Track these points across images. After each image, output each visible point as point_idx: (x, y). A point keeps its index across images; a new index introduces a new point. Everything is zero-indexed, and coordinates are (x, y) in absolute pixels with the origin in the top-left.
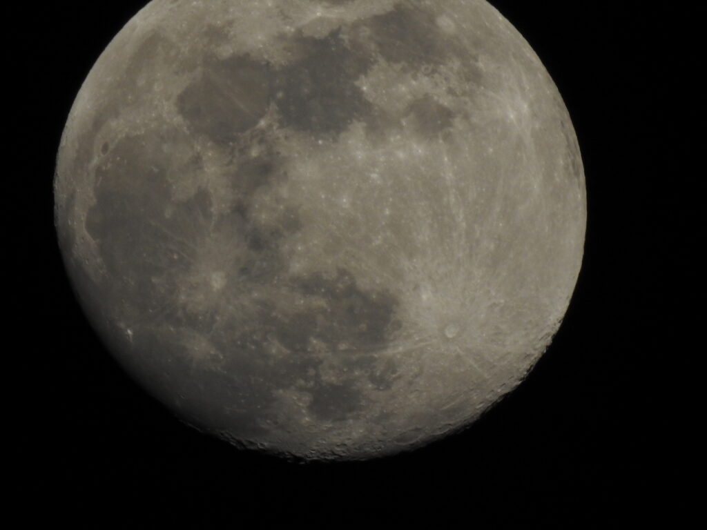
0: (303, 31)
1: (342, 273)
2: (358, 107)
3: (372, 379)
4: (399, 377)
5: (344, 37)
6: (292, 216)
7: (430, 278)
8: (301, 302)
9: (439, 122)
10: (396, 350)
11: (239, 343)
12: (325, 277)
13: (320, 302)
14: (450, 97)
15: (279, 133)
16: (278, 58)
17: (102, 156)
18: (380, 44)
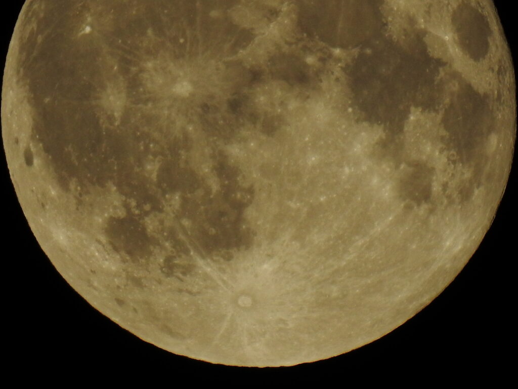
0: (427, 36)
2: (394, 123)
3: (168, 260)
4: (181, 280)
5: (442, 73)
6: (276, 123)
7: (285, 262)
8: (206, 169)
9: (417, 194)
10: (205, 266)
11: (138, 134)
12: (239, 178)
13: (214, 185)
14: (440, 189)
18: (452, 105)
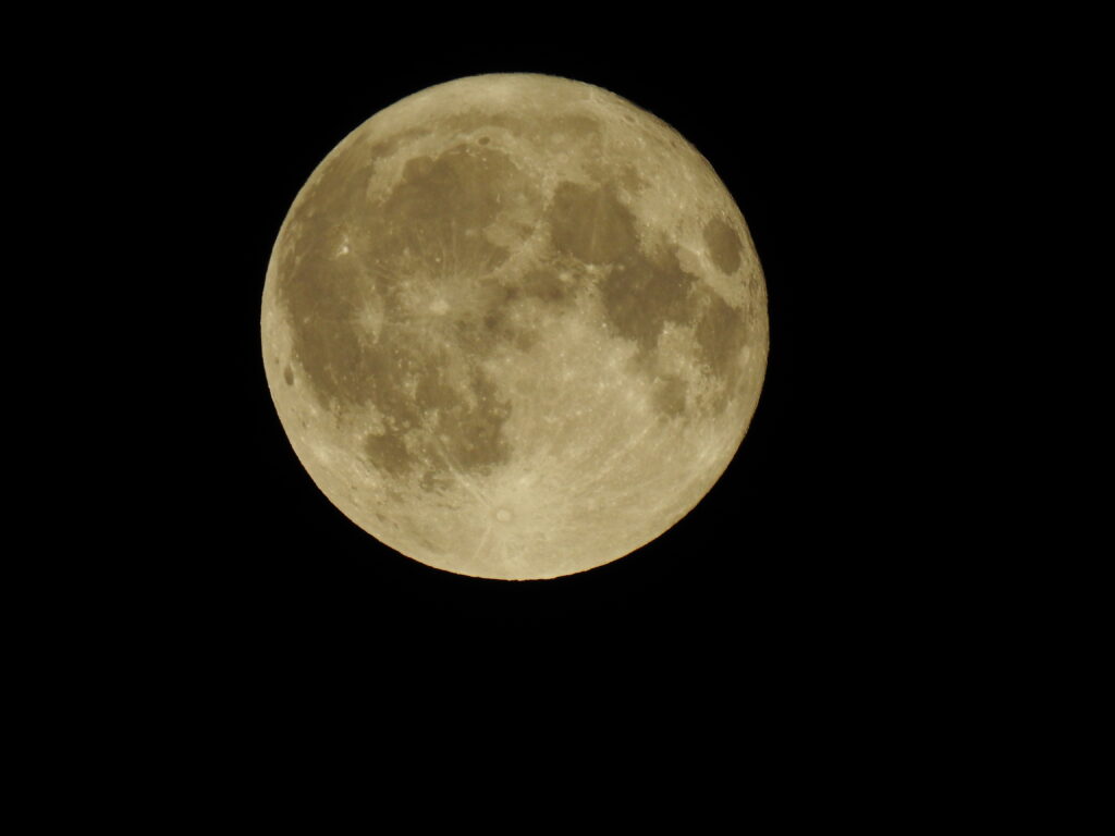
0: (679, 251)
1: (508, 406)
2: (648, 338)
3: (428, 476)
4: (441, 495)
5: (694, 287)
6: (531, 339)
7: (542, 476)
8: (463, 387)
9: (671, 407)
10: (464, 481)
11: (397, 352)
12: (496, 394)
13: (472, 402)
14: (694, 402)
15: (591, 288)
16: (648, 245)
17: (476, 142)
18: (705, 319)
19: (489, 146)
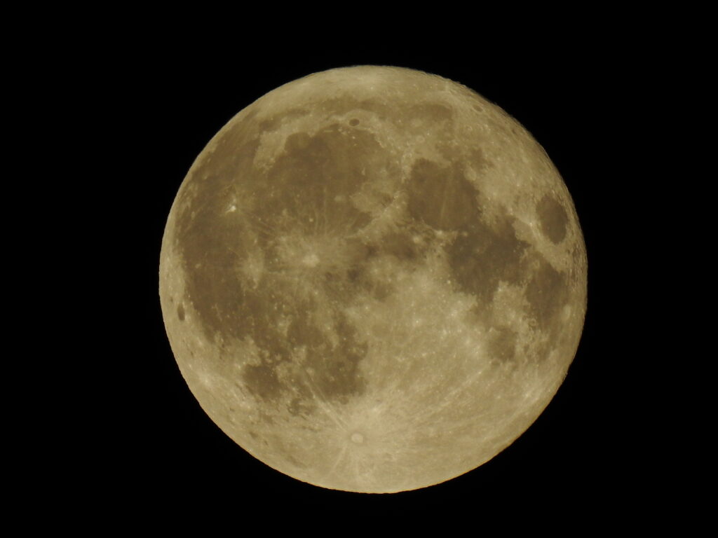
0: (515, 222)
1: (365, 347)
2: (485, 294)
3: (295, 402)
4: (305, 419)
5: (526, 252)
6: (387, 291)
7: (391, 407)
8: (328, 327)
9: (503, 354)
10: (326, 408)
11: (273, 296)
12: (355, 336)
13: (335, 341)
14: (522, 350)
15: (440, 251)
16: (489, 216)
17: (348, 123)
18: (533, 281)
19: (359, 127)
